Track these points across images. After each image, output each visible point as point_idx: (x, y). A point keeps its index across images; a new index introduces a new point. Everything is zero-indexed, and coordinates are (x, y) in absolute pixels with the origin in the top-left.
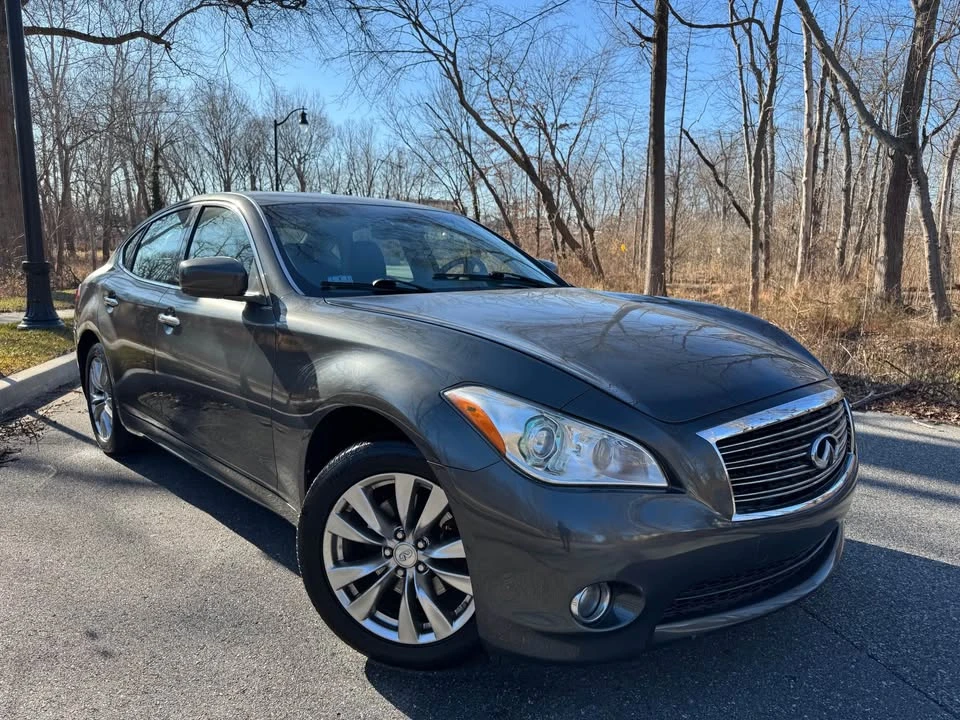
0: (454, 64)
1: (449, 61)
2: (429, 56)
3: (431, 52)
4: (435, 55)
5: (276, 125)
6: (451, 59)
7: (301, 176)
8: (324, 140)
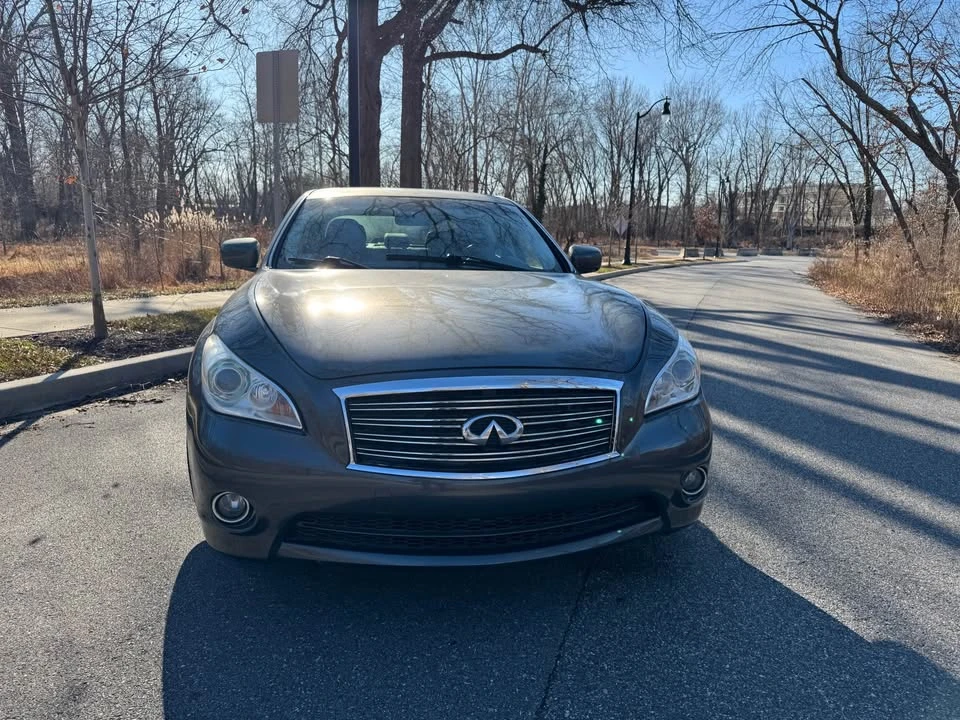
0: (834, 32)
1: (829, 29)
2: (806, 27)
3: (805, 21)
4: (809, 24)
5: (639, 117)
6: (831, 26)
7: (688, 166)
8: (716, 128)
